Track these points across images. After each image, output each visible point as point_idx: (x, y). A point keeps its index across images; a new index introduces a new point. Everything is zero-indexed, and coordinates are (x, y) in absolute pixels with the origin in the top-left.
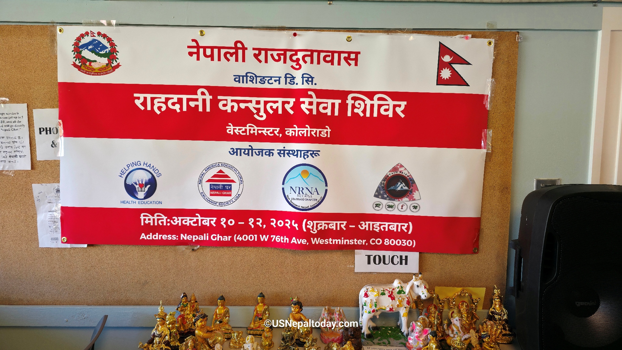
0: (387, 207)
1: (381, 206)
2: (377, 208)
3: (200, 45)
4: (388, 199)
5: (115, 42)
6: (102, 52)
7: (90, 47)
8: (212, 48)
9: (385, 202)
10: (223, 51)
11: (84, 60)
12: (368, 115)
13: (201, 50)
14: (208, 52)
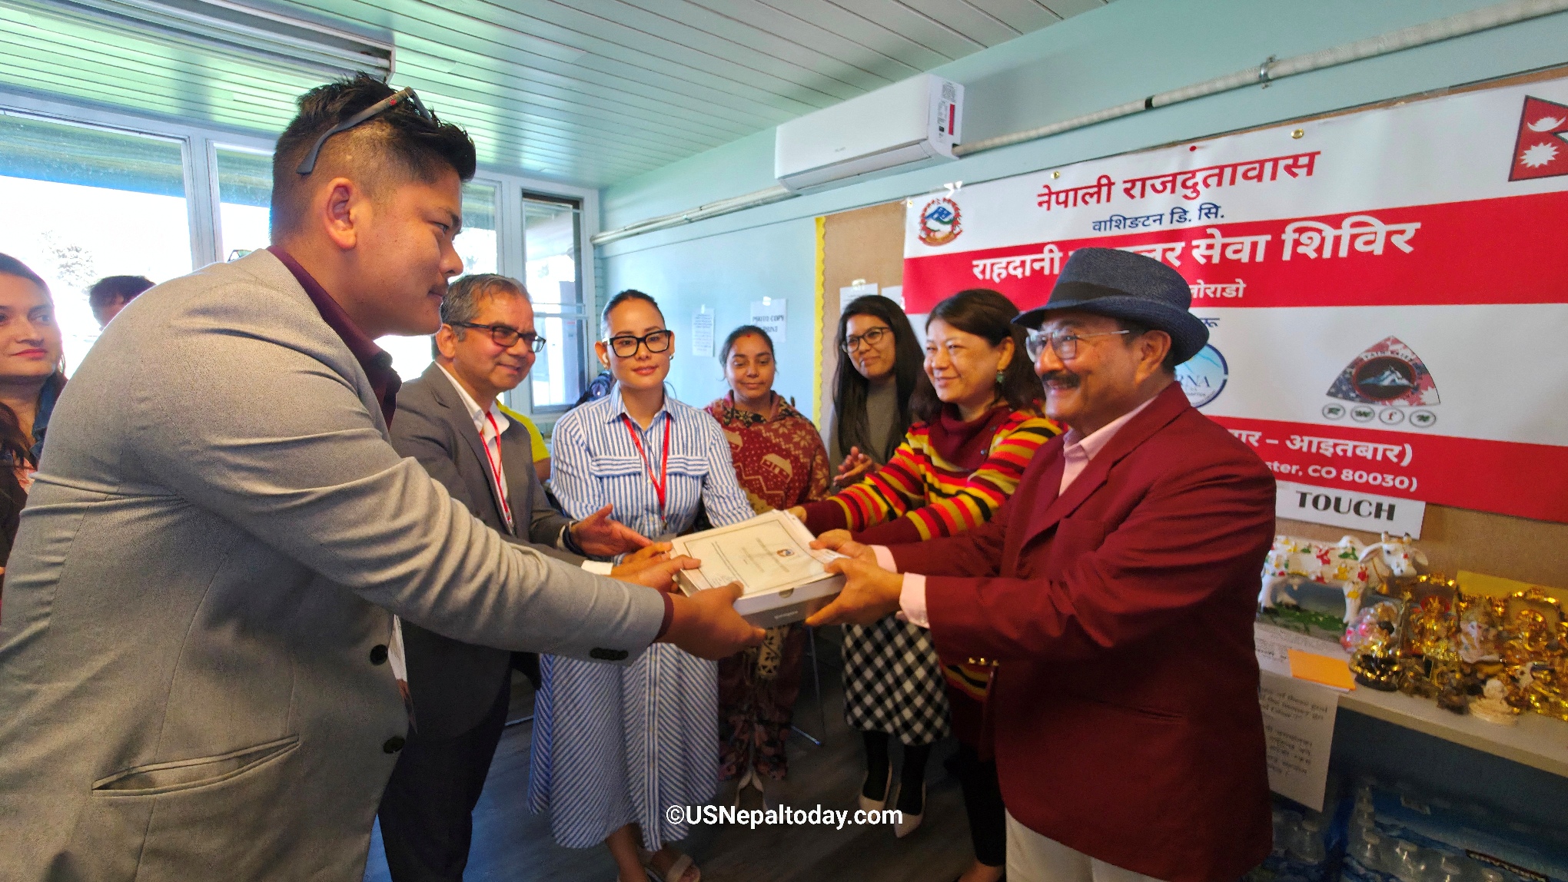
0: (1354, 414)
1: (1341, 413)
2: (1332, 415)
3: (1053, 190)
4: (1358, 399)
5: (959, 206)
6: (946, 220)
7: (936, 216)
8: (1067, 192)
9: (1349, 405)
10: (1080, 193)
11: (928, 231)
12: (1327, 253)
13: (1054, 197)
14: (1062, 197)
